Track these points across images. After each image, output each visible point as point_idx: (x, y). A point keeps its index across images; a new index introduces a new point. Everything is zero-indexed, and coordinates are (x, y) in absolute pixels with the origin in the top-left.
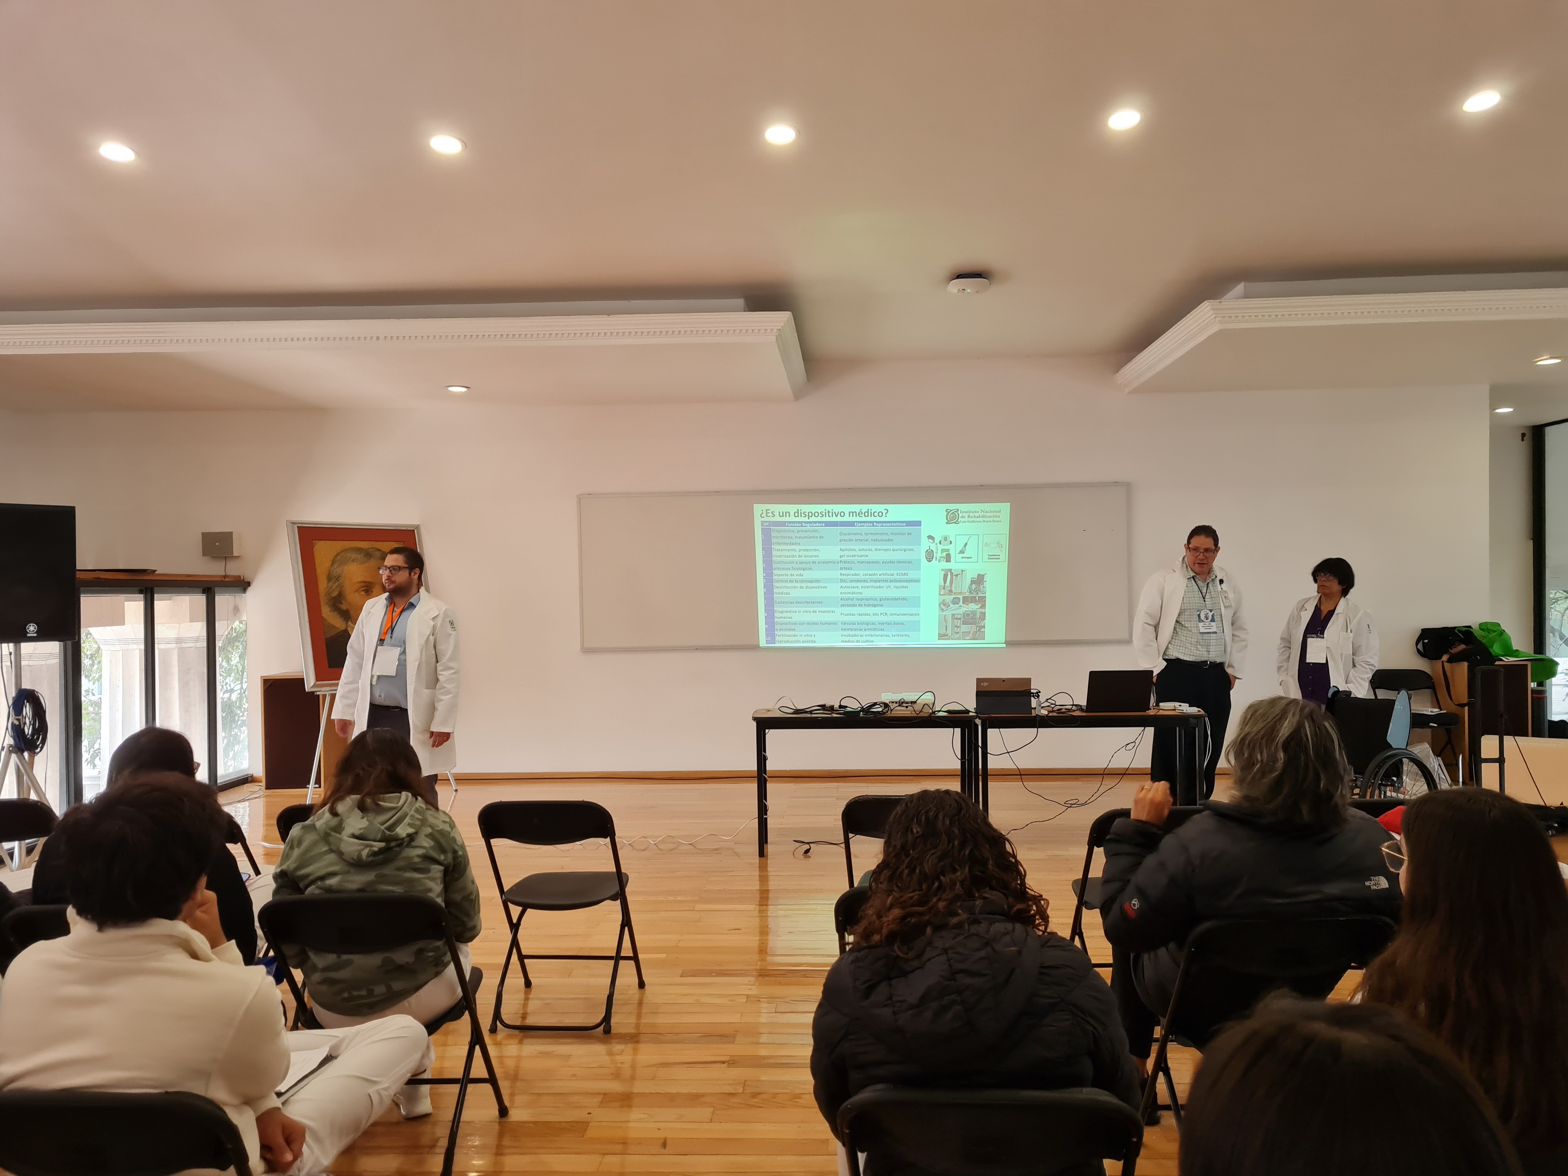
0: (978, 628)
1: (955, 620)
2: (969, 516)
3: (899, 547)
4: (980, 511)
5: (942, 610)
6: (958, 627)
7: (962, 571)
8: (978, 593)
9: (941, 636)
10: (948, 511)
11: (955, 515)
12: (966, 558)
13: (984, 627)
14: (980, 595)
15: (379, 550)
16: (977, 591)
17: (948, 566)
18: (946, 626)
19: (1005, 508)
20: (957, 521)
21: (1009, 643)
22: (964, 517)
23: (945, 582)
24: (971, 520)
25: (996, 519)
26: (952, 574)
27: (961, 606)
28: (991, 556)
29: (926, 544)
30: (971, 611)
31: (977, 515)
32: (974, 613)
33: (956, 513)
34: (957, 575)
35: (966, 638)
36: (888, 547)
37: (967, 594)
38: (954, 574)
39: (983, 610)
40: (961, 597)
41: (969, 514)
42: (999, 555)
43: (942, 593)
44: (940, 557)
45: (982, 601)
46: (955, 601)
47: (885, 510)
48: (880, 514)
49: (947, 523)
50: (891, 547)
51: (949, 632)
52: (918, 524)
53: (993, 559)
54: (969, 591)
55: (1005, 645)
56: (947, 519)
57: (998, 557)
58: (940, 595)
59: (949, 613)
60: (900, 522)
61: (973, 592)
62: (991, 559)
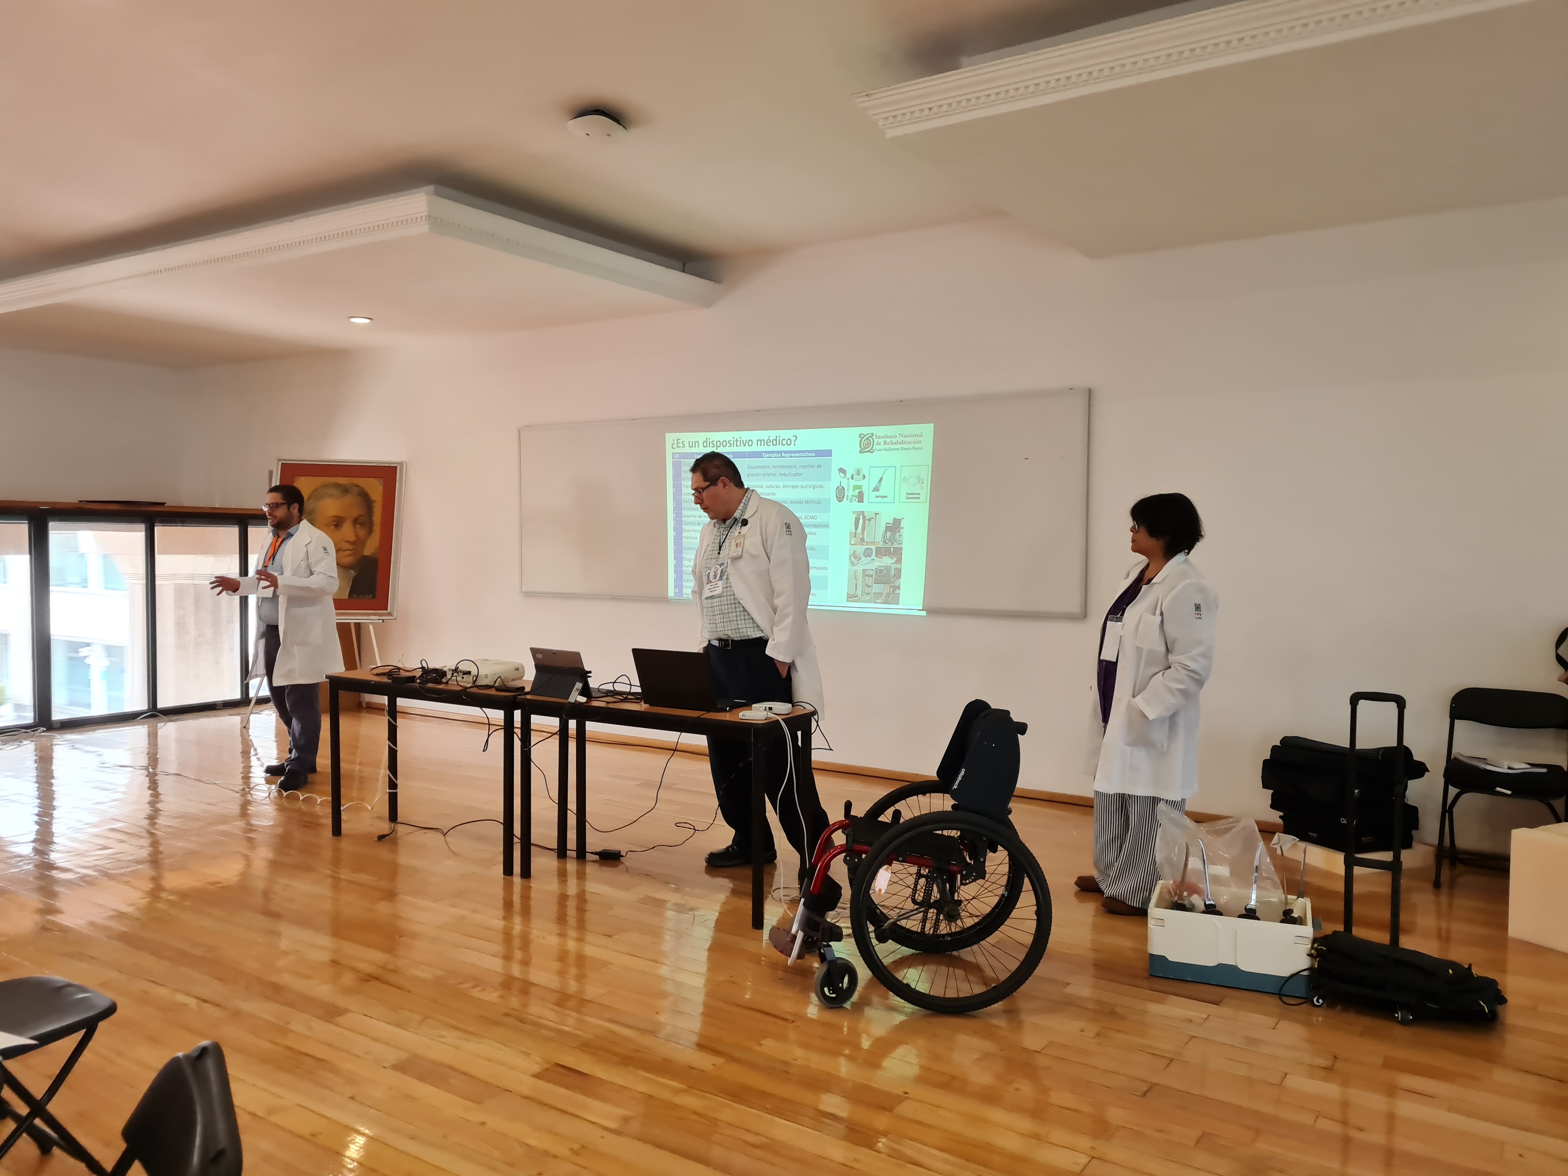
0: (892, 589)
1: (866, 577)
2: (885, 443)
3: (807, 483)
4: (898, 436)
5: (853, 564)
6: (869, 586)
7: (876, 514)
8: (893, 544)
9: (851, 597)
10: (862, 436)
11: (870, 441)
12: (881, 497)
13: (899, 588)
14: (896, 545)
15: (357, 486)
16: (893, 540)
17: (860, 507)
18: (856, 584)
19: (927, 430)
20: (871, 449)
21: (931, 610)
22: (879, 444)
23: (856, 528)
24: (887, 447)
25: (917, 446)
26: (864, 517)
27: (873, 559)
28: (909, 494)
29: (836, 479)
30: (885, 566)
31: (894, 440)
32: (888, 569)
33: (870, 439)
34: (869, 520)
35: (877, 601)
36: (796, 483)
37: (881, 545)
38: (866, 518)
39: (898, 566)
40: (874, 548)
41: (885, 439)
42: (919, 494)
43: (852, 542)
44: (852, 496)
45: (897, 554)
46: (867, 552)
47: (794, 436)
48: (789, 442)
49: (860, 452)
50: (800, 483)
51: (859, 592)
52: (828, 453)
53: (912, 498)
54: (883, 540)
55: (925, 612)
56: (861, 447)
57: (918, 496)
58: (851, 544)
59: (859, 568)
60: (810, 452)
61: (887, 541)
62: (909, 498)
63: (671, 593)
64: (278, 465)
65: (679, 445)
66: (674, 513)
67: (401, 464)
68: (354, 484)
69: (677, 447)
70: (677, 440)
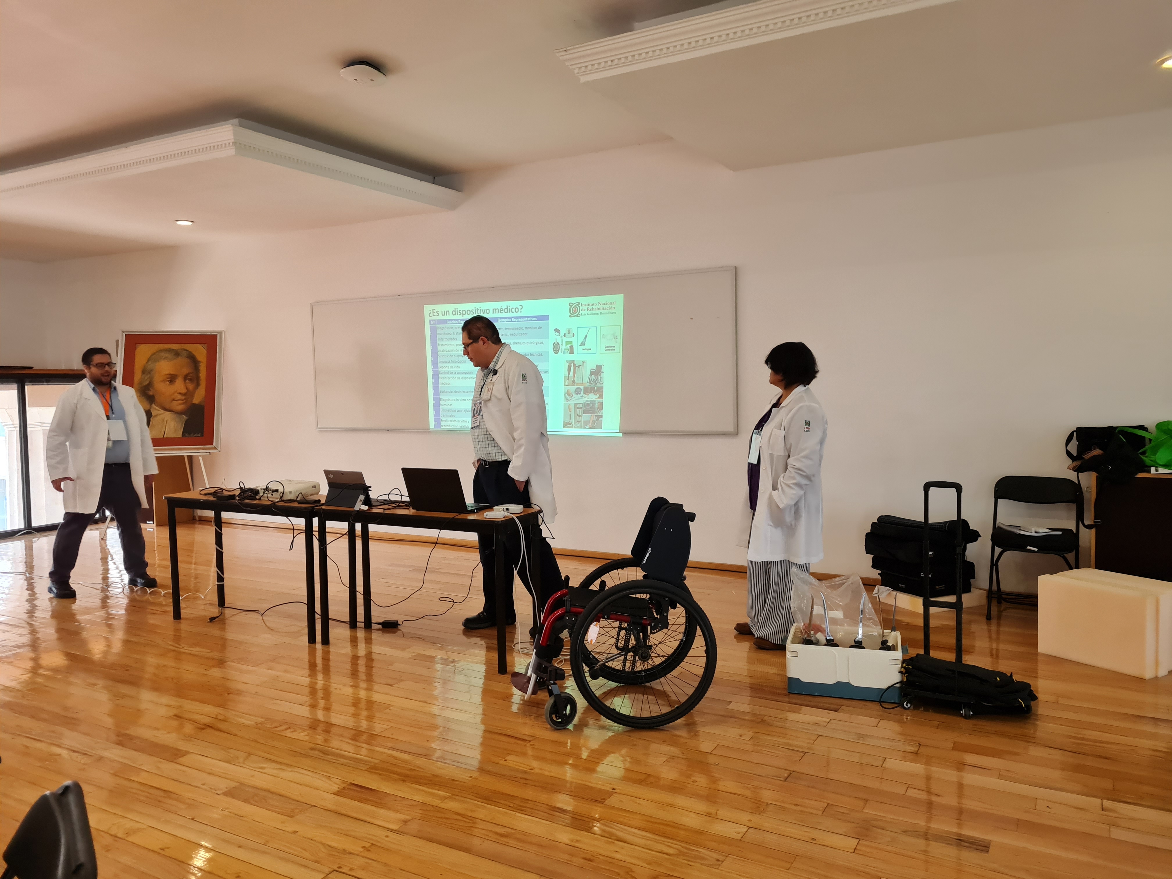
0: (596, 417)
1: (577, 409)
2: (588, 309)
3: (532, 340)
4: (598, 304)
5: (567, 399)
6: (580, 416)
7: (583, 362)
8: (596, 384)
9: (566, 424)
10: (571, 304)
11: (577, 308)
12: (586, 349)
13: (601, 416)
14: (598, 385)
15: (187, 350)
16: (596, 381)
17: (571, 357)
18: (570, 415)
19: (618, 299)
20: (578, 314)
21: (626, 433)
22: (584, 310)
23: (569, 373)
24: (590, 312)
25: (611, 311)
26: (574, 365)
27: (582, 396)
28: (607, 347)
29: (553, 337)
30: (591, 401)
31: (595, 307)
32: (593, 402)
33: (577, 306)
34: (579, 367)
35: (586, 427)
36: (523, 341)
37: (587, 385)
38: (576, 365)
39: (600, 400)
40: (582, 387)
41: (588, 307)
42: (615, 347)
43: (566, 384)
44: (565, 349)
45: (600, 391)
46: (578, 392)
47: (520, 305)
48: (517, 310)
49: (570, 316)
50: (526, 341)
51: (573, 421)
52: (546, 318)
53: (609, 350)
54: (589, 382)
55: (621, 434)
56: (570, 313)
57: (614, 348)
58: (565, 385)
59: (572, 403)
60: (532, 317)
61: (592, 382)
62: (607, 350)
63: (432, 425)
64: (122, 335)
65: (434, 314)
66: (432, 365)
67: (220, 333)
68: (183, 349)
69: (433, 315)
70: (433, 310)
